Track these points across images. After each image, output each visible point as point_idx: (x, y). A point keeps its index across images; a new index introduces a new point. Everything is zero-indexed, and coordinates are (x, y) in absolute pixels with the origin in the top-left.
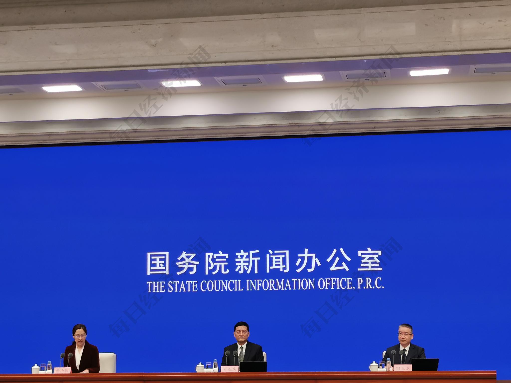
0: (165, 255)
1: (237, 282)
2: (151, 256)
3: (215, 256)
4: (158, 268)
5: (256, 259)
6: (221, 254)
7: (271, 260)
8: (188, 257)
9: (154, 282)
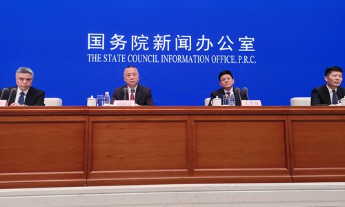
0: (102, 36)
1: (155, 57)
2: (91, 36)
3: (139, 38)
4: (96, 44)
5: (168, 41)
6: (143, 36)
7: (179, 42)
8: (119, 38)
9: (93, 55)
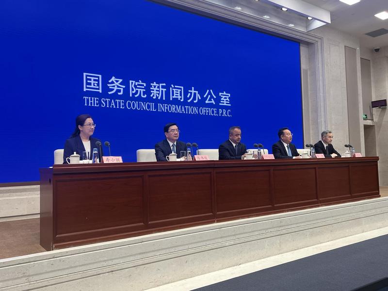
0: (98, 77)
1: (152, 105)
2: (87, 76)
3: (137, 83)
4: (92, 86)
5: (164, 90)
6: (140, 83)
7: (173, 91)
8: (117, 81)
9: (90, 98)
